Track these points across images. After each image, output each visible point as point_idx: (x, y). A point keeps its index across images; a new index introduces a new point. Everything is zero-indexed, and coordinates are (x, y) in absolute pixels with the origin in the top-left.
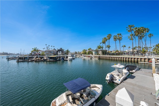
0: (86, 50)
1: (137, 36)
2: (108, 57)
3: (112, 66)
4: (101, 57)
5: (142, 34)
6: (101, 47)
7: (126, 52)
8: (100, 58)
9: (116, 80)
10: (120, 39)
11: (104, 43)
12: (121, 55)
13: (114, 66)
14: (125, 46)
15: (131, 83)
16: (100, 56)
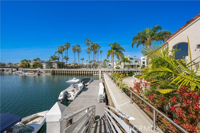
0: (30, 61)
1: (93, 50)
2: (66, 71)
3: (67, 82)
4: (56, 71)
5: (96, 49)
6: (57, 58)
7: (84, 65)
8: (54, 73)
9: (71, 96)
10: (79, 51)
11: (60, 52)
12: (80, 68)
13: (69, 81)
14: (83, 59)
15: (84, 96)
16: (54, 70)
